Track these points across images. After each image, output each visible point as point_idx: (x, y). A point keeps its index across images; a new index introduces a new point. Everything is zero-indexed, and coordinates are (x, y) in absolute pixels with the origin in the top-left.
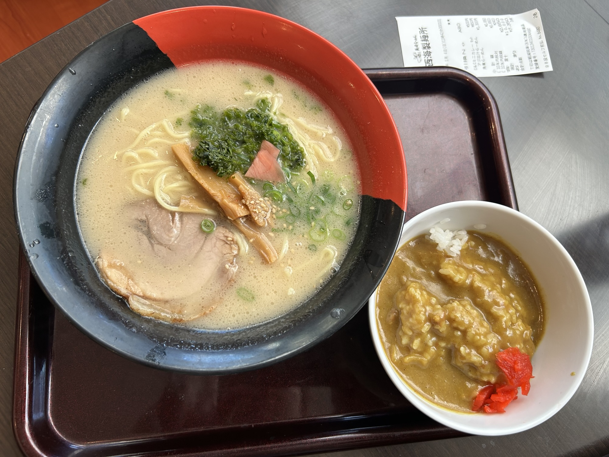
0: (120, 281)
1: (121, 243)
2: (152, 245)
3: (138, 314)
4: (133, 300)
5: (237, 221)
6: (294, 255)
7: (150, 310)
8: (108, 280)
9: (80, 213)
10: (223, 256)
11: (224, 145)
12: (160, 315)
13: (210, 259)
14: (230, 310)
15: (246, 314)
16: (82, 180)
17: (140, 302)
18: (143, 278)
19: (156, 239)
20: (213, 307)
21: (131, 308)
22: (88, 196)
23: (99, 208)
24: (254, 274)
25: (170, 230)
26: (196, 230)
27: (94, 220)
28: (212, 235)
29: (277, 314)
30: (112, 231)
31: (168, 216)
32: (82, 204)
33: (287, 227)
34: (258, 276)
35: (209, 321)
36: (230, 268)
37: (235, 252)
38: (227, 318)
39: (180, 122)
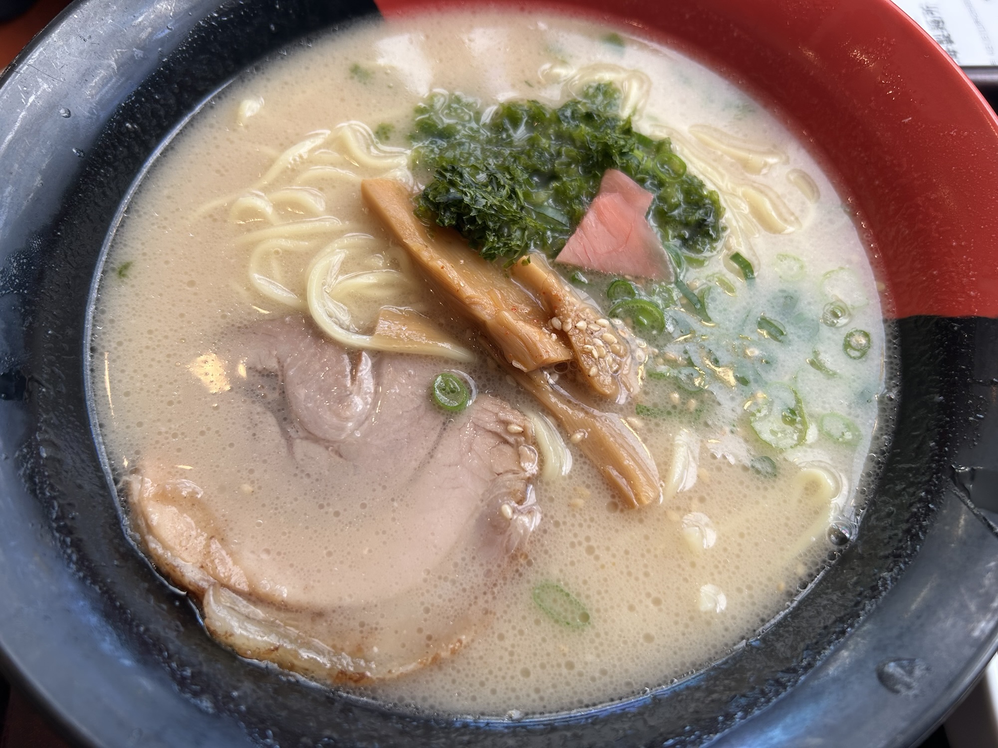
0: (184, 543)
1: (202, 433)
2: (289, 440)
3: (229, 648)
4: (217, 601)
5: (537, 378)
6: (708, 486)
7: (265, 638)
8: (150, 538)
9: (99, 347)
10: (494, 480)
11: (504, 179)
12: (296, 655)
13: (454, 488)
14: (512, 654)
15: (564, 671)
16: (117, 265)
17: (239, 613)
18: (253, 537)
19: (301, 423)
20: (464, 637)
21: (208, 628)
22: (127, 305)
23: (151, 338)
24: (588, 539)
25: (343, 398)
26: (418, 401)
27: (135, 371)
28: (463, 419)
29: (666, 673)
30: (179, 402)
31: (339, 361)
32: (109, 325)
33: (683, 403)
34: (598, 547)
35: (447, 687)
36: (515, 517)
37: (531, 468)
38: (504, 678)
39: (385, 133)
